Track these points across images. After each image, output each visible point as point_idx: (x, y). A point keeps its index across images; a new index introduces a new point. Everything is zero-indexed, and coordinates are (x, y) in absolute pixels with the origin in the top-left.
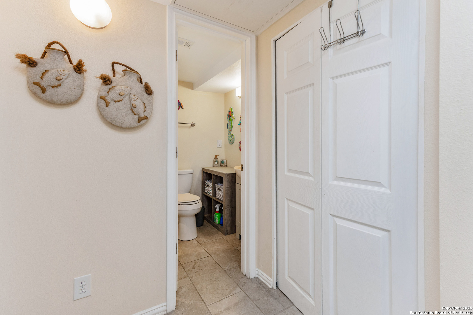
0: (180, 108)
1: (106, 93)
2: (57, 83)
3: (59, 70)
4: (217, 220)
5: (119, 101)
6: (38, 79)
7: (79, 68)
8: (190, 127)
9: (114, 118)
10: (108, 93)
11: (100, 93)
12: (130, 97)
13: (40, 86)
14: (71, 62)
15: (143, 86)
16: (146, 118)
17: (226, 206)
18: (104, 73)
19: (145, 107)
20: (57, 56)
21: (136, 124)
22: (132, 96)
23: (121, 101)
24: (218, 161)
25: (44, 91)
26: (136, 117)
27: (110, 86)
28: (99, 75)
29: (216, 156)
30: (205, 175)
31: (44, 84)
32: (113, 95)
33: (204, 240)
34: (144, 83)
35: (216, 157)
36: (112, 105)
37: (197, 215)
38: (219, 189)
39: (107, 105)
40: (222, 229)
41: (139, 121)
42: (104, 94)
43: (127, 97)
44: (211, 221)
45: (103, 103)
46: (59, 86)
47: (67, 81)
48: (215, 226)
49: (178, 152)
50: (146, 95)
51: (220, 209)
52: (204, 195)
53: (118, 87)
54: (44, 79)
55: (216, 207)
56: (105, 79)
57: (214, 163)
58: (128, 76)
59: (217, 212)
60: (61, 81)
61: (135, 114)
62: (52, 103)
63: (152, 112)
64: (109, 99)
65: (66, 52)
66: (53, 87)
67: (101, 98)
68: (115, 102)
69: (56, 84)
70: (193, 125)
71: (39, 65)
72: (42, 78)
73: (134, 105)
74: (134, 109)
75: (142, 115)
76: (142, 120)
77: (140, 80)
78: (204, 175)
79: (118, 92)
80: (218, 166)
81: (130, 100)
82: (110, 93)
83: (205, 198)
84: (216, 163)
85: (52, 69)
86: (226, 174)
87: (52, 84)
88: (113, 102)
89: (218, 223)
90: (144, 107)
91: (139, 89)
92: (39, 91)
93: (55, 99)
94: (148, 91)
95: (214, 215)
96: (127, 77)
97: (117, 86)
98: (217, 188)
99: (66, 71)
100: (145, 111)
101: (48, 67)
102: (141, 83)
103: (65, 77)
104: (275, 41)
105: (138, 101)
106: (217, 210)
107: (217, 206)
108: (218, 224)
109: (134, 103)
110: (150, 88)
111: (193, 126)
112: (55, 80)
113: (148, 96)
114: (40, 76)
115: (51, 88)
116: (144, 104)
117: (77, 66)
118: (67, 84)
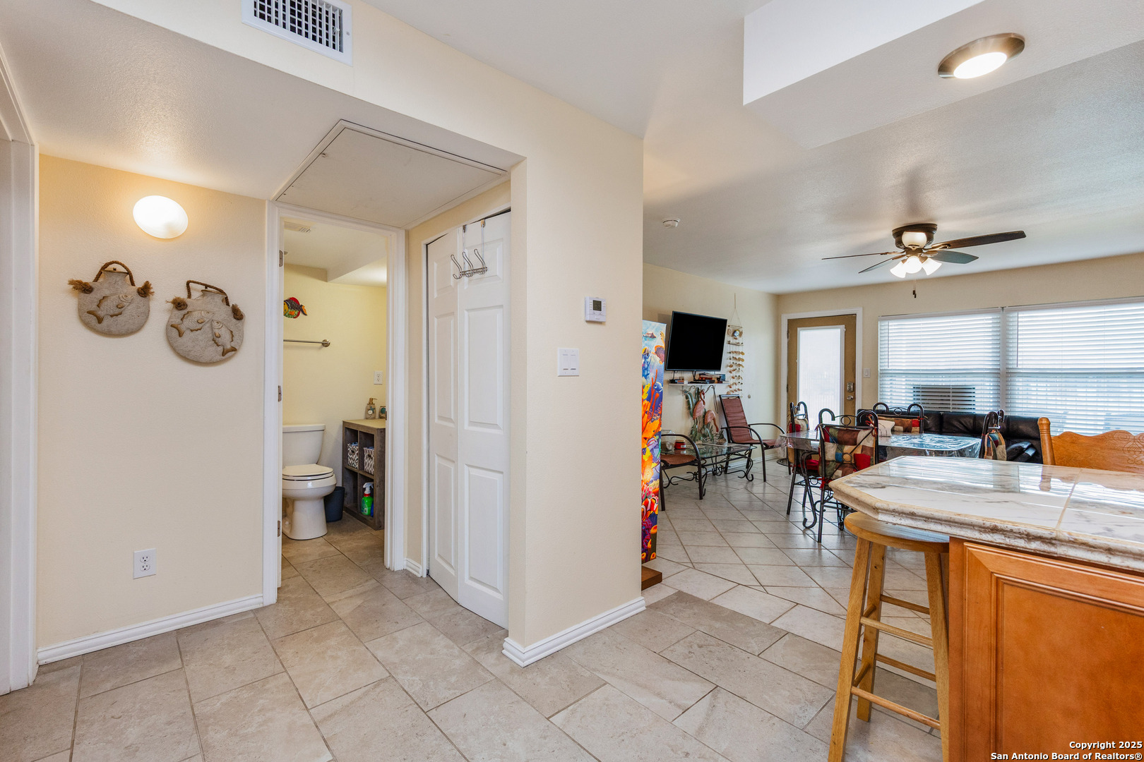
0: (301, 314)
1: (178, 321)
2: (117, 311)
3: (121, 296)
4: (367, 510)
5: (197, 330)
6: (93, 307)
7: (145, 291)
8: (320, 348)
9: (190, 351)
10: (182, 320)
11: (171, 320)
12: (212, 325)
13: (96, 316)
14: (133, 284)
15: (229, 309)
16: (234, 349)
17: (378, 481)
18: (178, 296)
19: (233, 336)
20: (118, 279)
21: (219, 357)
22: (215, 324)
23: (200, 329)
24: (374, 410)
25: (100, 320)
26: (220, 349)
27: (185, 311)
28: (171, 300)
29: (371, 400)
30: (348, 433)
31: (101, 313)
32: (188, 323)
33: (337, 537)
34: (231, 305)
35: (371, 402)
36: (188, 335)
37: (327, 499)
38: (369, 456)
39: (180, 335)
40: (372, 521)
41: (224, 354)
42: (176, 321)
43: (208, 325)
44: (356, 512)
45: (175, 333)
46: (121, 314)
47: (129, 308)
48: (363, 519)
49: (282, 394)
50: (234, 320)
51: (372, 489)
52: (346, 468)
53: (196, 313)
54: (102, 308)
55: (364, 487)
56: (179, 304)
57: (366, 413)
58: (210, 298)
59: (366, 495)
60: (122, 309)
61: (218, 345)
62: (108, 334)
63: (242, 341)
64: (183, 327)
65: (129, 273)
66: (112, 316)
67: (172, 326)
68: (192, 331)
69: (117, 313)
70: (325, 344)
71: (95, 290)
72: (98, 306)
73: (217, 335)
74: (217, 340)
75: (228, 347)
76: (228, 352)
77: (226, 301)
78: (346, 434)
79: (196, 320)
80: (374, 418)
81: (212, 328)
82: (184, 320)
83: (348, 475)
84: (371, 412)
85: (112, 295)
86: (378, 429)
87: (112, 313)
88: (188, 332)
89: (367, 513)
90: (231, 336)
91: (224, 313)
92: (93, 320)
93: (113, 329)
94: (237, 314)
95: (361, 501)
96: (208, 299)
97: (194, 311)
98: (366, 455)
99: (129, 297)
100: (232, 341)
101: (107, 292)
102: (228, 304)
103: (128, 304)
104: (427, 245)
105: (224, 329)
106: (367, 491)
107: (367, 486)
108: (368, 516)
109: (217, 332)
110: (240, 312)
111: (326, 346)
112: (116, 308)
113: (237, 322)
114: (96, 304)
115: (109, 317)
116: (232, 332)
117: (142, 289)
118: (129, 311)
